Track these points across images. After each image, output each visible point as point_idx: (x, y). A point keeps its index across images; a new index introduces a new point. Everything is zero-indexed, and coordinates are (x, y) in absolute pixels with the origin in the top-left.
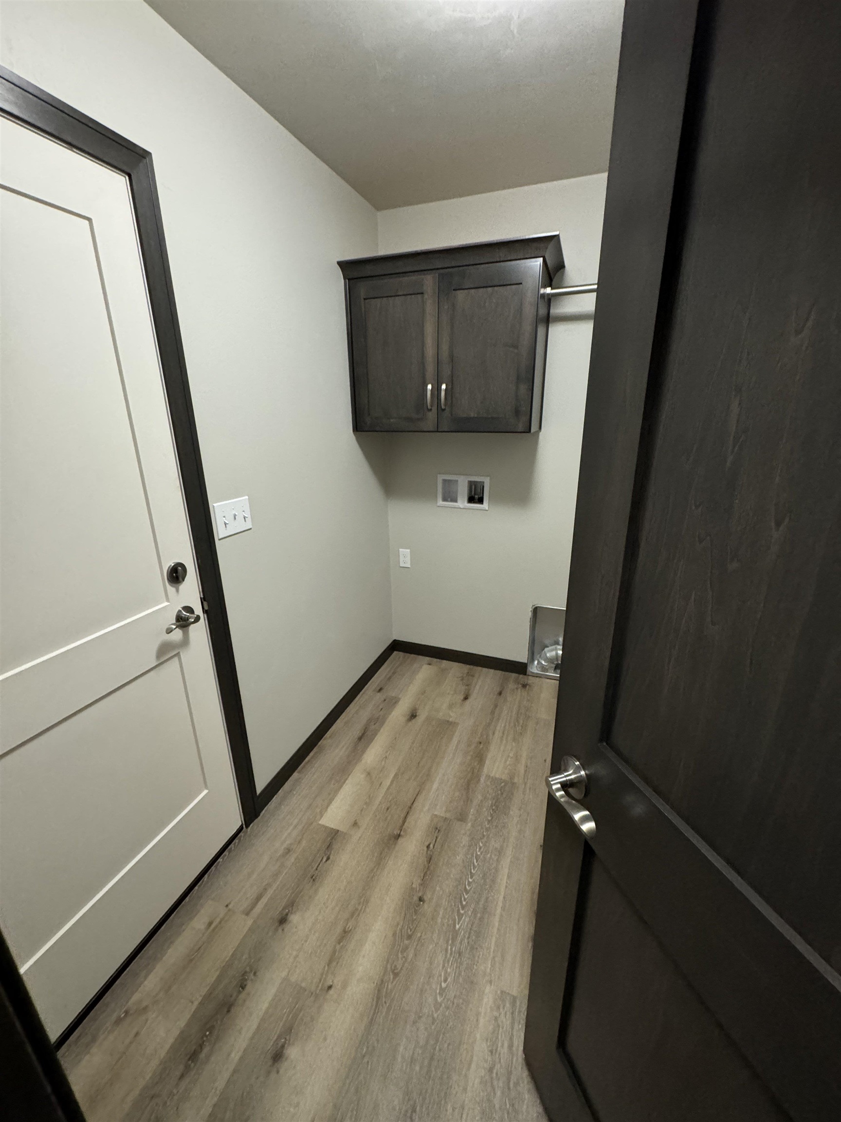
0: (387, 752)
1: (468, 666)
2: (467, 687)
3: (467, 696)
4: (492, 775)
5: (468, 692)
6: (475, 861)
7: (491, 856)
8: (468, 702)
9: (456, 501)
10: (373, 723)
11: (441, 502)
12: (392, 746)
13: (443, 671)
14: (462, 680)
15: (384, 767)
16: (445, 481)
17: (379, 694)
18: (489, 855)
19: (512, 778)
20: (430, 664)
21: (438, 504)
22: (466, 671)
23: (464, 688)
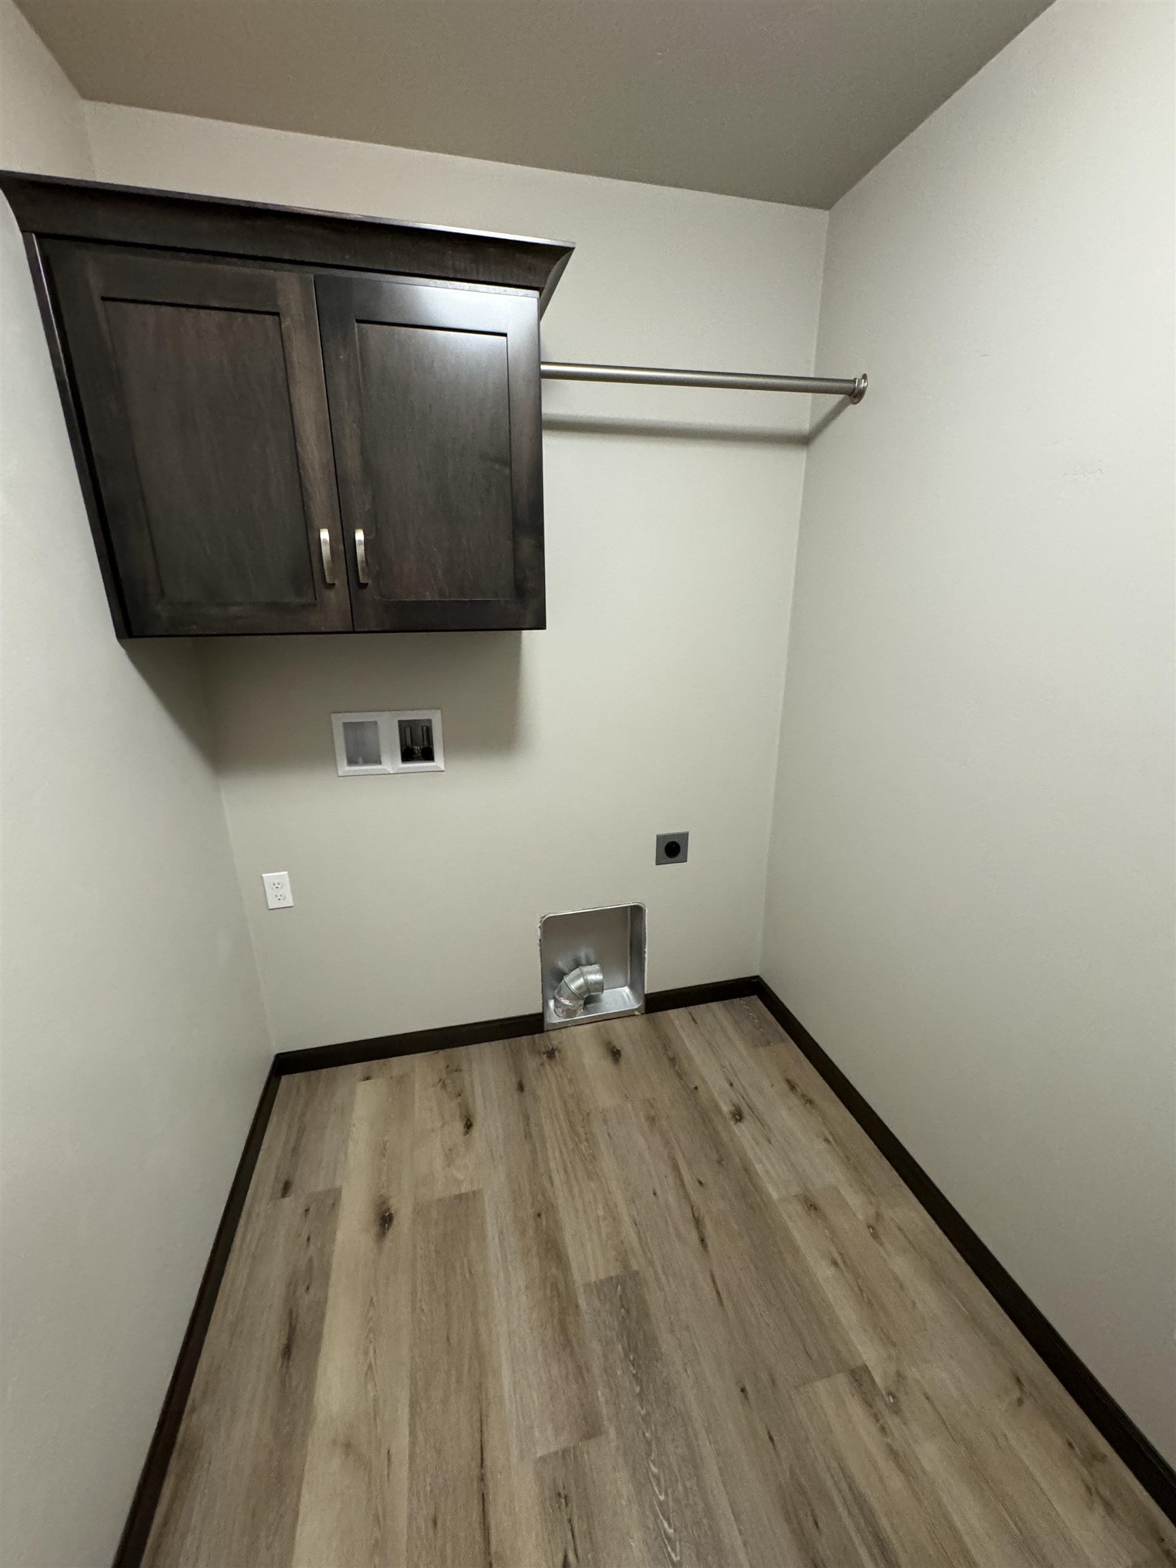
0: (366, 1353)
1: (441, 1052)
2: (459, 1099)
3: (468, 1120)
4: (593, 1278)
5: (467, 1112)
6: (666, 1525)
7: (684, 1486)
8: (475, 1131)
9: (378, 761)
10: (301, 1290)
11: (345, 768)
12: (371, 1330)
13: (402, 1081)
14: (444, 1086)
15: (376, 1400)
16: (347, 726)
17: (287, 1200)
18: (680, 1488)
19: (625, 1265)
20: (368, 1078)
21: (340, 773)
22: (442, 1065)
23: (454, 1104)
